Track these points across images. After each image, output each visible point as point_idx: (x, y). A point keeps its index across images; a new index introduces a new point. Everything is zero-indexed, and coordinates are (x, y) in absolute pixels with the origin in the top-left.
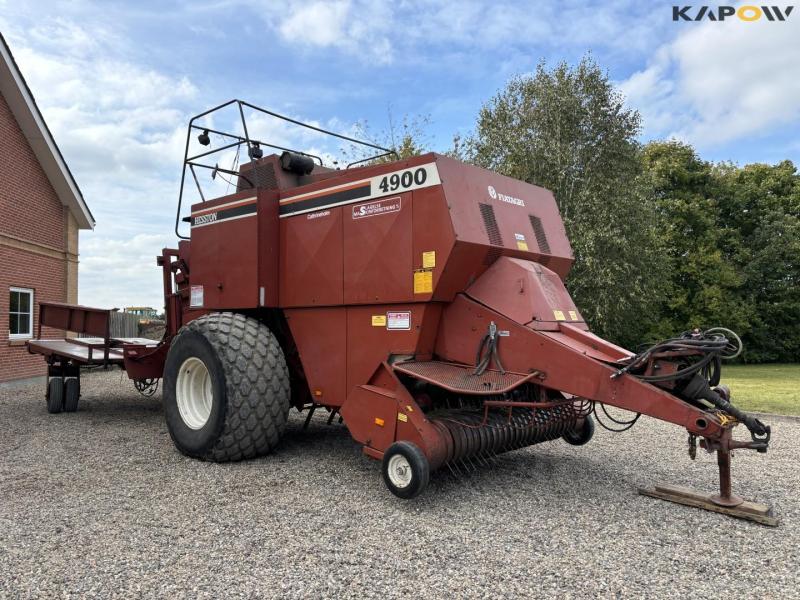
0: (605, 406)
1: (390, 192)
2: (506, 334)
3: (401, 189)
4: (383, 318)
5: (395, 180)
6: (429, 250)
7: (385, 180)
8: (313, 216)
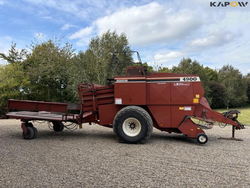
0: (222, 123)
1: (186, 81)
2: (207, 111)
3: (189, 81)
4: (183, 108)
5: (187, 79)
6: (197, 94)
7: (184, 78)
8: (159, 84)
